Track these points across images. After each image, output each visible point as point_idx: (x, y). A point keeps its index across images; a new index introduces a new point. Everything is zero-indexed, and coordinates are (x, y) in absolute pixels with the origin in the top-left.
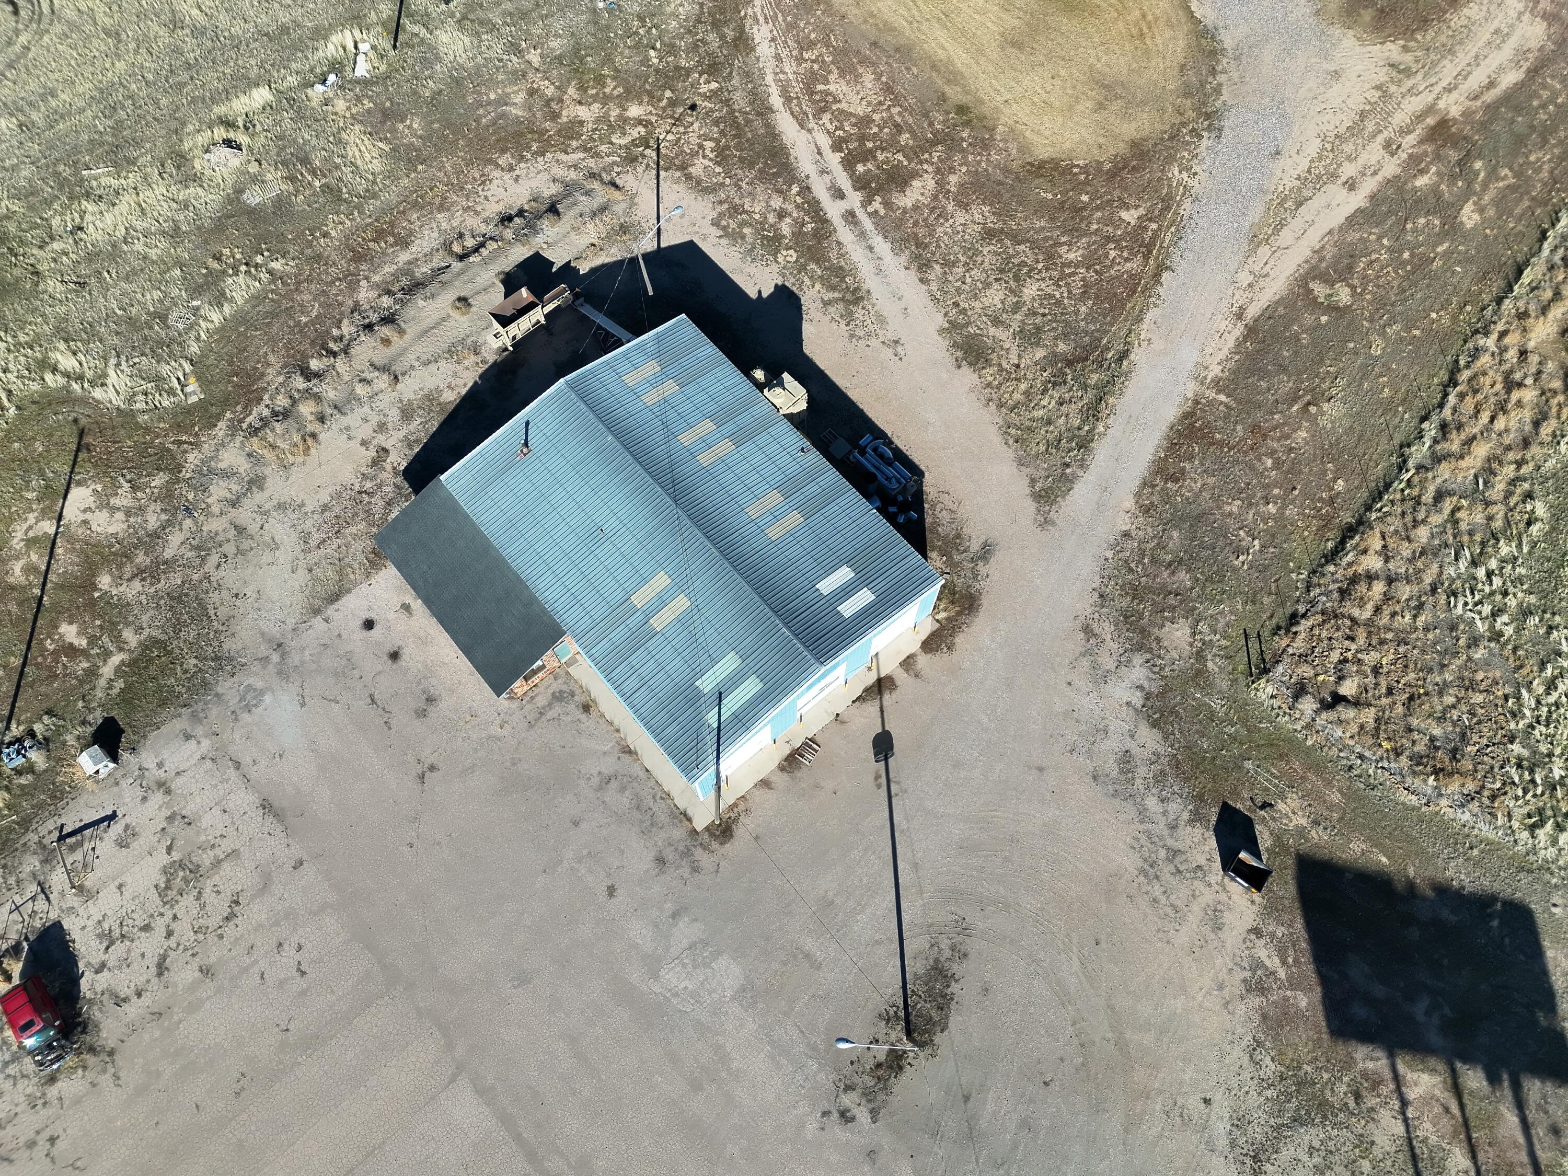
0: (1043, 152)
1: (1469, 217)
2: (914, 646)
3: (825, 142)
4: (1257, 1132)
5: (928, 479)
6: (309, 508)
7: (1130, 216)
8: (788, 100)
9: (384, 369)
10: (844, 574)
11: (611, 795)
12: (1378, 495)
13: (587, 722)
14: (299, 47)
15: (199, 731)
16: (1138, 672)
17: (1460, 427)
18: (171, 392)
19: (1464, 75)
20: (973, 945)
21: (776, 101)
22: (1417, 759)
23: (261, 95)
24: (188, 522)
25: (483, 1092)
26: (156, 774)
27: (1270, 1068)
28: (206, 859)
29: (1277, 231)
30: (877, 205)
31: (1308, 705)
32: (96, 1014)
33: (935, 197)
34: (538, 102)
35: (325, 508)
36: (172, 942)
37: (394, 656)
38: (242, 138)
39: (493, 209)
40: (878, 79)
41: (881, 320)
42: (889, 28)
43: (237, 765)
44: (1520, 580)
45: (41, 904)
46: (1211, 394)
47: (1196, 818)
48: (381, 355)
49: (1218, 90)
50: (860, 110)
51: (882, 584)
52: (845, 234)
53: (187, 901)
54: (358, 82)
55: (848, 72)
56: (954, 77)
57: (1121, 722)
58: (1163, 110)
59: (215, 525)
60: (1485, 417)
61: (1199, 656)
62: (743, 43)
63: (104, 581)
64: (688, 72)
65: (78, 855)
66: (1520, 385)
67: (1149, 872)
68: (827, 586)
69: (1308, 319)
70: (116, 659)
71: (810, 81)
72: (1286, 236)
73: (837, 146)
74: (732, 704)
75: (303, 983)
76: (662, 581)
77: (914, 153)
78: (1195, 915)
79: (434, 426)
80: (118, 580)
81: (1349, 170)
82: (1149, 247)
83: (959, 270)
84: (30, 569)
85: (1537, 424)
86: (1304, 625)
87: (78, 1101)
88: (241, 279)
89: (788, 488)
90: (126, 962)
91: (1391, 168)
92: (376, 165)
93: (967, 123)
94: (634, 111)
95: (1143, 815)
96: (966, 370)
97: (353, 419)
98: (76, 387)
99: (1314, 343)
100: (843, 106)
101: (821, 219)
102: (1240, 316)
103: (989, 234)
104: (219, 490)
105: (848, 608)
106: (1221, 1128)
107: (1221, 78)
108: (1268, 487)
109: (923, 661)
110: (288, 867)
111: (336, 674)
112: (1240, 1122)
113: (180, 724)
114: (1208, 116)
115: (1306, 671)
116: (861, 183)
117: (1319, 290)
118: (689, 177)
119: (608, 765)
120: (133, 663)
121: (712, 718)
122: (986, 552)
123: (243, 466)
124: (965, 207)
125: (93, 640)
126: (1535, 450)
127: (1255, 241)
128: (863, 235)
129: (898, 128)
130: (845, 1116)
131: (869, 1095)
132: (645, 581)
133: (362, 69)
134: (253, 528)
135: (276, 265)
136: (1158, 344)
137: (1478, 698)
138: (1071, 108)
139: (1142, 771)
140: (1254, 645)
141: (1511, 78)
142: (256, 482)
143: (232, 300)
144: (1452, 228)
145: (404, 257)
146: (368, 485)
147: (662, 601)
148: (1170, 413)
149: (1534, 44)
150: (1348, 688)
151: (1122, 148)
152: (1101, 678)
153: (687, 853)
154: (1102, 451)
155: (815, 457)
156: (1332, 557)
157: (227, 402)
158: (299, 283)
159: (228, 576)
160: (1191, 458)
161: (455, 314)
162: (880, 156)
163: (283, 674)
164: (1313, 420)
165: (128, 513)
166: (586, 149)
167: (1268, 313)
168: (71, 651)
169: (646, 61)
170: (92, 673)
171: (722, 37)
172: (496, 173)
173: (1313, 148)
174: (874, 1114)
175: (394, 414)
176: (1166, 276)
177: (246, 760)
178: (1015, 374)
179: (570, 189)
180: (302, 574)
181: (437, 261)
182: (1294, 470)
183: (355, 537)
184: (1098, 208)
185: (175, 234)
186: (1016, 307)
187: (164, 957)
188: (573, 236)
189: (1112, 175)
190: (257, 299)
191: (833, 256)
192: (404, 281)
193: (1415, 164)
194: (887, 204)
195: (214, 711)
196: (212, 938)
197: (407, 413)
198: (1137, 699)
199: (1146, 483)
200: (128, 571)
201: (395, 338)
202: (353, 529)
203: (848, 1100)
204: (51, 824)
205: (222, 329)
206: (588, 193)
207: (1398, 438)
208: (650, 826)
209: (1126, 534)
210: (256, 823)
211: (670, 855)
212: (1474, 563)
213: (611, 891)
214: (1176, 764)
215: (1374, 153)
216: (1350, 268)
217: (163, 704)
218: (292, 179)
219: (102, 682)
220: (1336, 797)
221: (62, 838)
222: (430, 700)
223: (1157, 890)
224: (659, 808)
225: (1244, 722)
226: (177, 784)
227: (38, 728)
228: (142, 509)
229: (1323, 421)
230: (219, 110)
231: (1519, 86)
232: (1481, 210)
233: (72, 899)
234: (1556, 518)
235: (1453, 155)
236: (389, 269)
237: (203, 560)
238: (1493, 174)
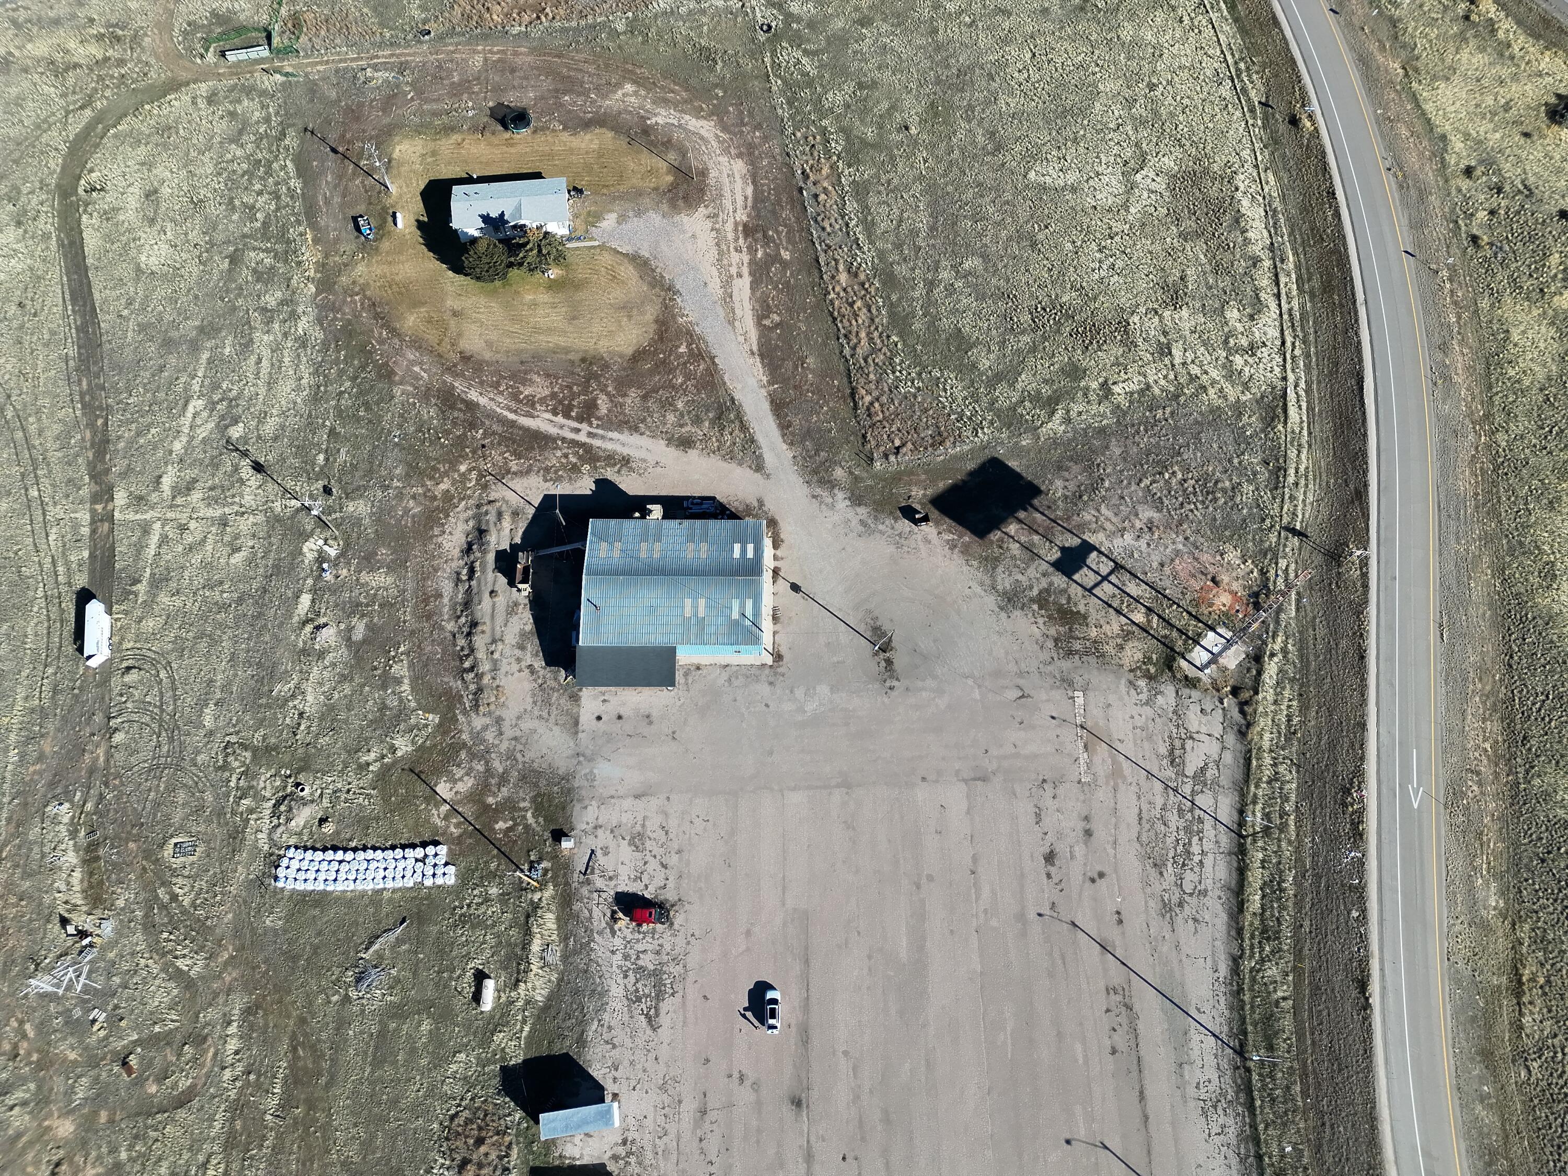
0: (629, 351)
1: (786, 255)
2: (773, 551)
3: (548, 416)
4: (988, 582)
5: (718, 497)
6: (529, 709)
7: (683, 349)
8: (515, 412)
9: (494, 641)
10: (737, 547)
11: (736, 683)
12: (850, 377)
13: (704, 672)
14: (292, 567)
15: (587, 802)
16: (840, 495)
17: (850, 332)
18: (426, 726)
19: (734, 202)
20: (876, 613)
21: (512, 416)
22: (932, 445)
23: (305, 600)
24: (493, 755)
25: (794, 789)
26: (589, 828)
27: (975, 563)
28: (638, 828)
29: (734, 313)
30: (595, 422)
31: (892, 458)
32: (662, 897)
33: (612, 401)
34: (421, 499)
35: (535, 703)
36: (658, 857)
37: (620, 717)
38: (322, 620)
39: (456, 553)
40: (539, 375)
41: (644, 461)
42: (521, 351)
43: (612, 797)
44: (909, 366)
45: (604, 895)
46: (771, 388)
47: (896, 519)
48: (487, 638)
49: (662, 277)
50: (547, 392)
51: (750, 539)
52: (597, 443)
53: (648, 844)
54: (338, 557)
55: (524, 382)
56: (567, 351)
57: (850, 514)
58: (651, 300)
59: (504, 746)
60: (854, 322)
61: (851, 473)
62: (471, 406)
63: (491, 800)
64: (465, 434)
65: (597, 871)
66: (854, 302)
67: (899, 546)
68: (737, 554)
69: (774, 335)
70: (529, 815)
71: (515, 397)
72: (739, 312)
73: (555, 414)
74: (749, 612)
75: (711, 822)
76: (688, 602)
77: (585, 391)
78: (921, 545)
79: (536, 641)
80: (494, 795)
81: (734, 270)
82: (700, 354)
83: (649, 419)
84: (457, 826)
85: (869, 311)
86: (869, 435)
87: (687, 920)
88: (395, 667)
89: (691, 538)
90: (652, 877)
91: (746, 258)
92: (390, 580)
93: (591, 364)
94: (463, 468)
95: (881, 532)
96: (690, 451)
97: (504, 668)
98: (386, 760)
99: (783, 342)
100: (539, 396)
101: (583, 445)
102: (753, 353)
103: (645, 398)
104: (490, 736)
105: (750, 554)
106: (979, 590)
107: (658, 270)
108: (818, 403)
109: (779, 553)
110: (666, 803)
111: (608, 742)
112: (982, 584)
113: (577, 807)
114: (669, 289)
115: (882, 449)
116: (580, 419)
117: (767, 322)
118: (515, 473)
119: (725, 676)
120: (536, 810)
121: (748, 623)
122: (761, 503)
123: (487, 720)
124: (625, 395)
125: (513, 819)
126: (877, 320)
127: (731, 322)
128: (603, 437)
129: (570, 387)
130: (891, 688)
131: (891, 677)
132: (683, 607)
133: (332, 552)
134: (518, 733)
135: (402, 649)
136: (739, 386)
137: (931, 412)
138: (621, 326)
139: (870, 521)
140: (862, 455)
141: (750, 190)
142: (499, 721)
143: (402, 677)
144: (785, 264)
145: (446, 600)
146: (540, 681)
147: (695, 607)
148: (766, 406)
149: (744, 171)
150: (897, 443)
151: (654, 326)
152: (832, 507)
153: (776, 674)
154: (760, 438)
155: (686, 523)
156: (856, 407)
157: (451, 708)
158: (419, 647)
159: (529, 755)
160: (787, 415)
161: (496, 599)
162: (575, 403)
163: (590, 760)
164: (808, 368)
165: (467, 774)
166: (463, 499)
167: (760, 345)
168: (509, 829)
169: (443, 446)
170: (527, 827)
171: (460, 410)
172: (440, 539)
173: (715, 273)
174: (898, 679)
175: (518, 653)
176: (716, 360)
177: (613, 793)
178: (706, 438)
179: (478, 517)
180: (556, 729)
181: (462, 588)
182: (820, 391)
183: (558, 699)
184: (670, 355)
185: (343, 678)
186: (682, 415)
187: (662, 864)
188: (502, 533)
189: (661, 339)
190: (411, 665)
191: (601, 454)
192: (459, 609)
193: (752, 250)
194: (598, 419)
195: (583, 793)
196: (669, 843)
197: (522, 647)
198: (848, 503)
199: (783, 436)
200: (495, 789)
201: (485, 628)
202: (554, 699)
203: (888, 684)
204: (576, 875)
205: (412, 688)
206: (487, 513)
207: (837, 352)
208: (757, 679)
209: (794, 457)
210: (640, 804)
211: (771, 679)
212: (894, 372)
213: (767, 706)
214: (876, 510)
215: (735, 257)
216: (768, 306)
217: (564, 808)
218: (363, 616)
219: (534, 825)
220: (923, 477)
221: (585, 874)
222: (648, 717)
223: (906, 549)
224: (753, 671)
225: (881, 480)
226: (600, 822)
227: (532, 858)
228: (471, 769)
229: (812, 366)
230: (296, 619)
231: (755, 191)
232: (787, 249)
233: (613, 883)
234: (901, 337)
235: (759, 235)
236: (446, 609)
237: (515, 759)
238: (779, 233)
